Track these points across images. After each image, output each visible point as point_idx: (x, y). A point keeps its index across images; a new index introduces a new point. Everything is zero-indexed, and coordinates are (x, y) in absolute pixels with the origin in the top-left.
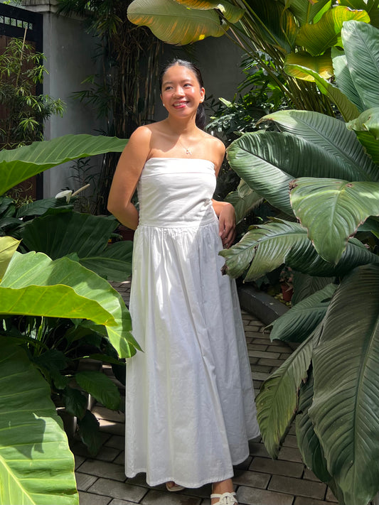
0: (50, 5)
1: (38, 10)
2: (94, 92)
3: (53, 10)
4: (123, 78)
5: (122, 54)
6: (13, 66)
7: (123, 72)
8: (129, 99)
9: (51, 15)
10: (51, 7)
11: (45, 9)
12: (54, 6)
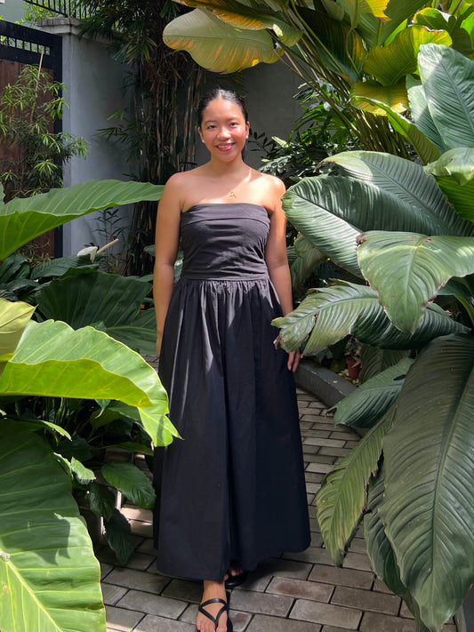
0: (71, 25)
2: (123, 130)
3: (74, 32)
4: (158, 112)
5: (157, 83)
6: (26, 99)
7: (158, 105)
8: (165, 138)
9: (72, 37)
10: (73, 28)
11: (65, 30)
12: (76, 27)
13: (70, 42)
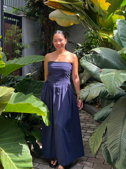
0: (24, 14)
1: (20, 15)
2: (38, 42)
3: (25, 16)
4: (47, 37)
5: (47, 29)
6: (13, 34)
7: (47, 35)
8: (49, 44)
12: (26, 14)
13: (24, 18)
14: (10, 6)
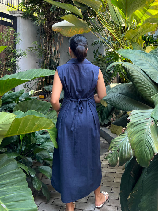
0: (20, 13)
1: (15, 15)
2: (36, 48)
3: (21, 15)
4: (48, 42)
5: (48, 33)
6: (7, 37)
7: (48, 40)
8: (50, 51)
9: (21, 17)
10: (21, 14)
11: (19, 15)
12: (22, 14)
13: (20, 19)
14: (3, 3)
